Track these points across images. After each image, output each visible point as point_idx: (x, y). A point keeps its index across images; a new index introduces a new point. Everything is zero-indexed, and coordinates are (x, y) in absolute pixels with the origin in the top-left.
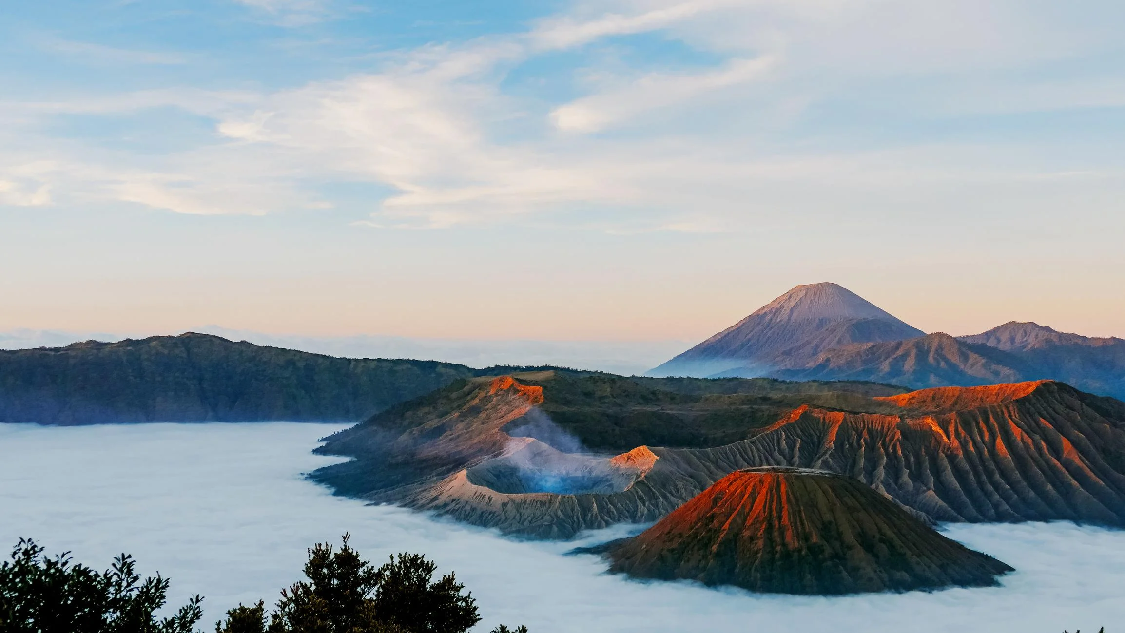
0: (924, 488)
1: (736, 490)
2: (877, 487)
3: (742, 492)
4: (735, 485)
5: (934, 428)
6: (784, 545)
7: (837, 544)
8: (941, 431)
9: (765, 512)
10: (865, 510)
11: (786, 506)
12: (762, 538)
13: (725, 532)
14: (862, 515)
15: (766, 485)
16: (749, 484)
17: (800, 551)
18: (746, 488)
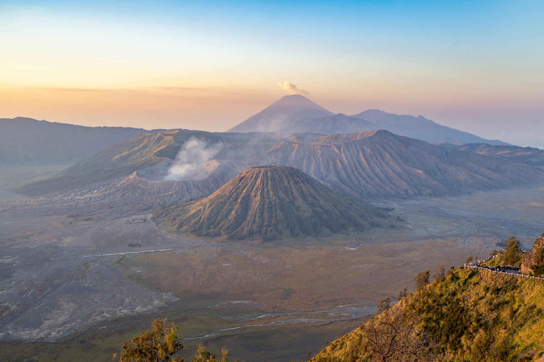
0: (330, 174)
1: (249, 176)
2: (311, 174)
3: (251, 176)
4: (249, 174)
5: (335, 150)
6: (269, 198)
7: (291, 197)
8: (337, 151)
9: (261, 184)
10: (303, 182)
11: (270, 182)
12: (259, 195)
13: (244, 193)
14: (302, 185)
15: (262, 173)
16: (254, 173)
17: (275, 200)
18: (253, 175)
